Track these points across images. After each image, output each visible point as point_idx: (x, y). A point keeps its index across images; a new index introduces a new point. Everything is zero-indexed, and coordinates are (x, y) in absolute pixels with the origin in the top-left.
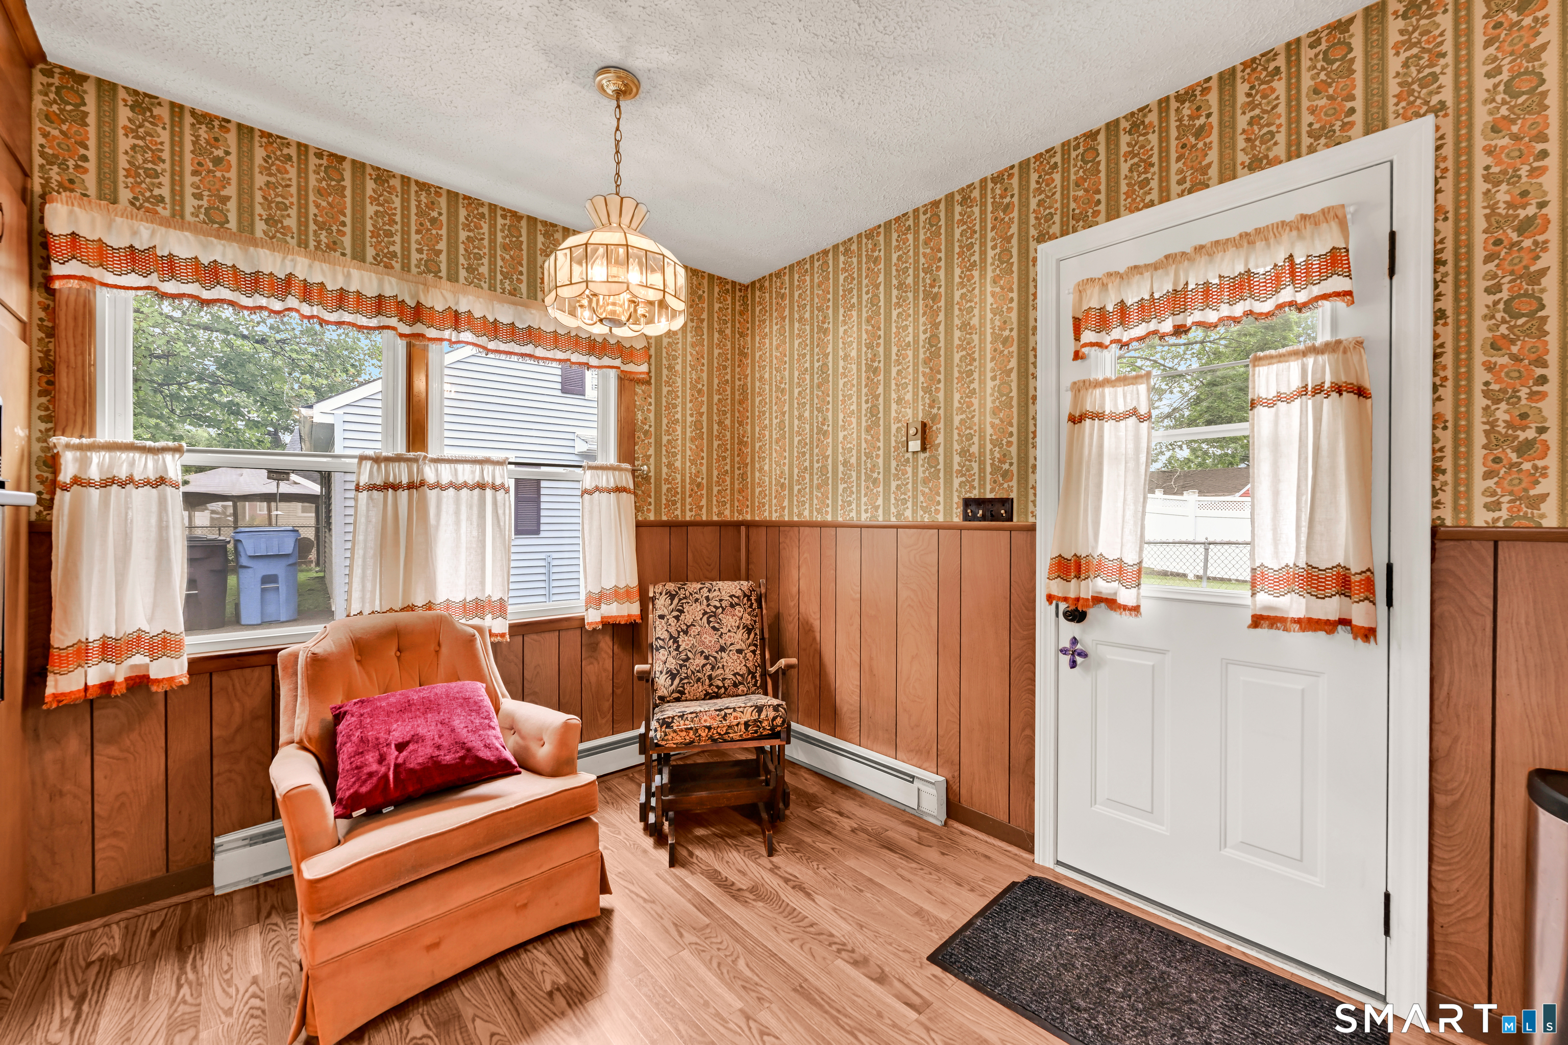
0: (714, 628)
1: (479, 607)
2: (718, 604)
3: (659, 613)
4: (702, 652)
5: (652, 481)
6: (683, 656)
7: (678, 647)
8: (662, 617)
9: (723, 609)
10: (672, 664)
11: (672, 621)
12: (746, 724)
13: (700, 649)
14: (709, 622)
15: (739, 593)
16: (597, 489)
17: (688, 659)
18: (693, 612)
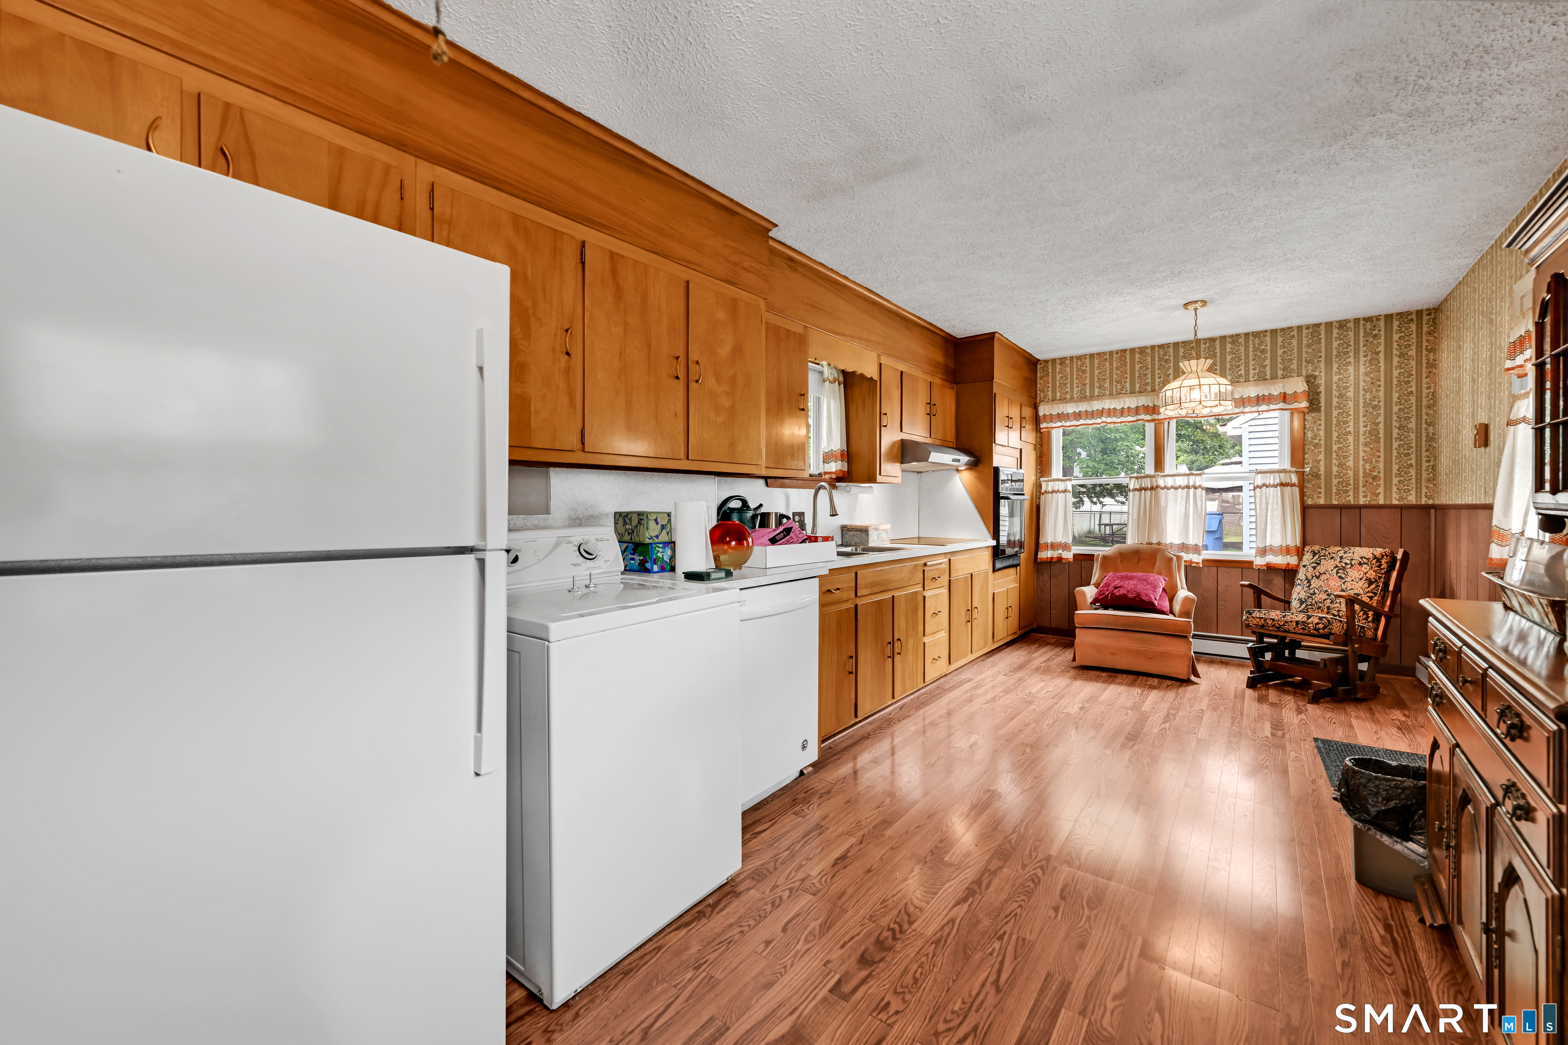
0: (1341, 577)
1: (1184, 547)
2: (1348, 562)
3: (1304, 563)
4: (1326, 591)
5: (1322, 477)
6: (1311, 591)
7: (1310, 585)
8: (1304, 566)
9: (1352, 565)
10: (1303, 595)
11: (1311, 569)
12: (1297, 623)
13: (1325, 589)
14: (1337, 573)
15: (1370, 556)
16: (1264, 485)
17: (1315, 593)
18: (1327, 565)
